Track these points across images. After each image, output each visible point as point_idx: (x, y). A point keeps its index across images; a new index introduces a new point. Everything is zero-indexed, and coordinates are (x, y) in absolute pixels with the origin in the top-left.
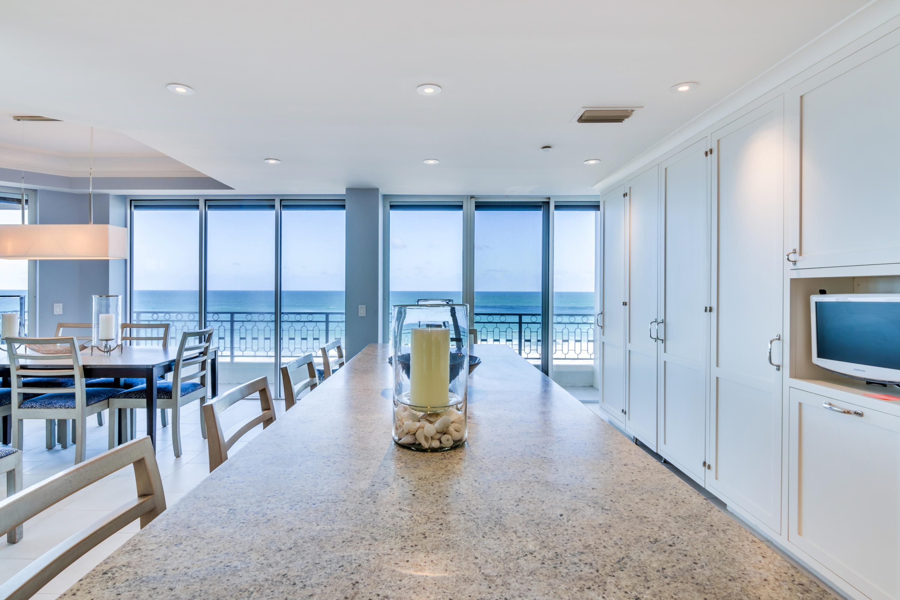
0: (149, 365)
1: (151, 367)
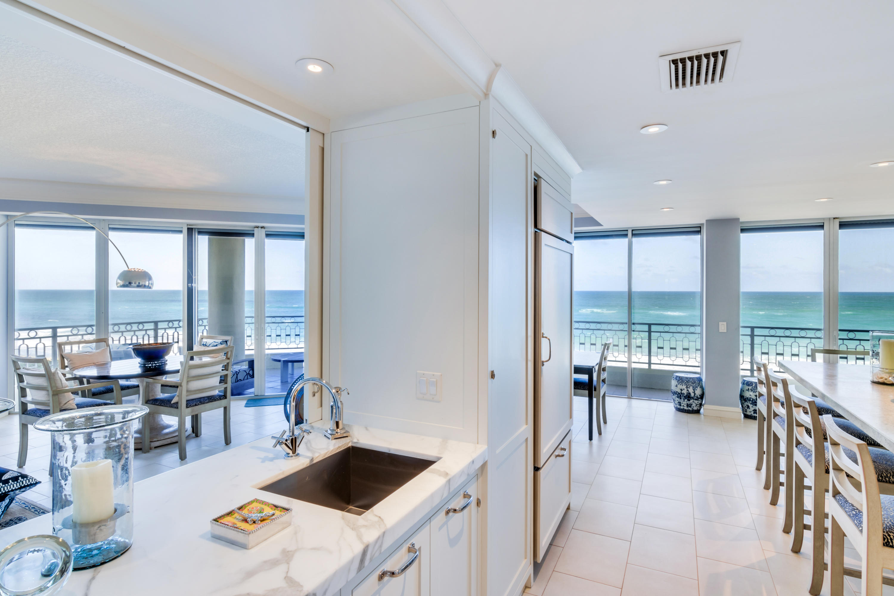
0: (591, 366)
1: (591, 368)
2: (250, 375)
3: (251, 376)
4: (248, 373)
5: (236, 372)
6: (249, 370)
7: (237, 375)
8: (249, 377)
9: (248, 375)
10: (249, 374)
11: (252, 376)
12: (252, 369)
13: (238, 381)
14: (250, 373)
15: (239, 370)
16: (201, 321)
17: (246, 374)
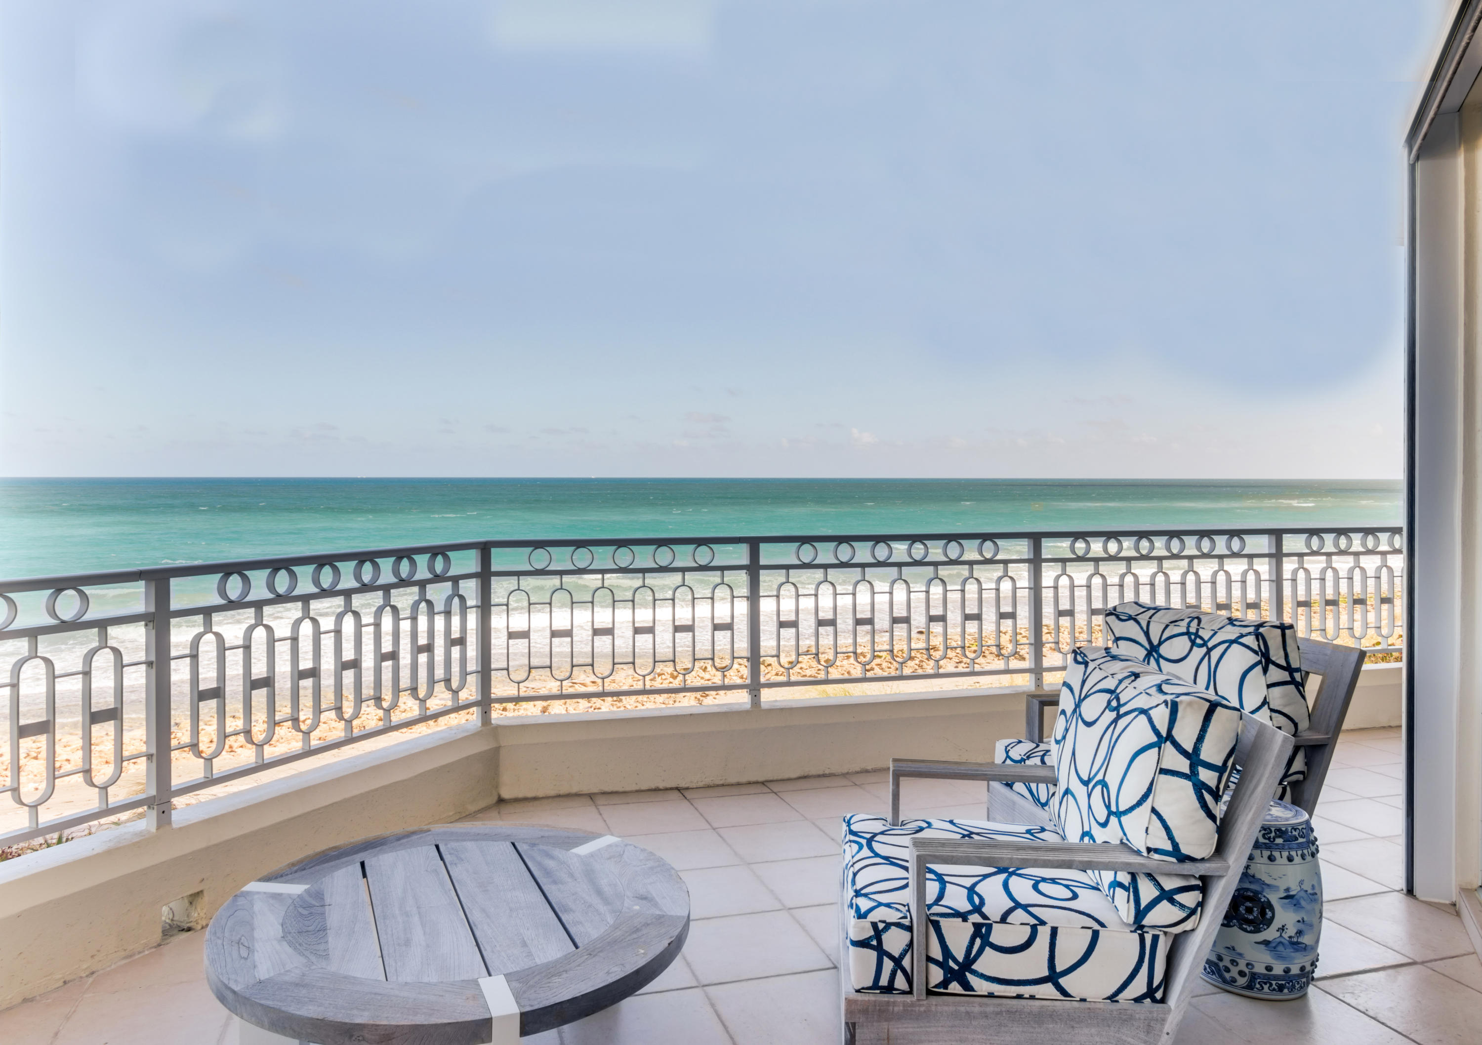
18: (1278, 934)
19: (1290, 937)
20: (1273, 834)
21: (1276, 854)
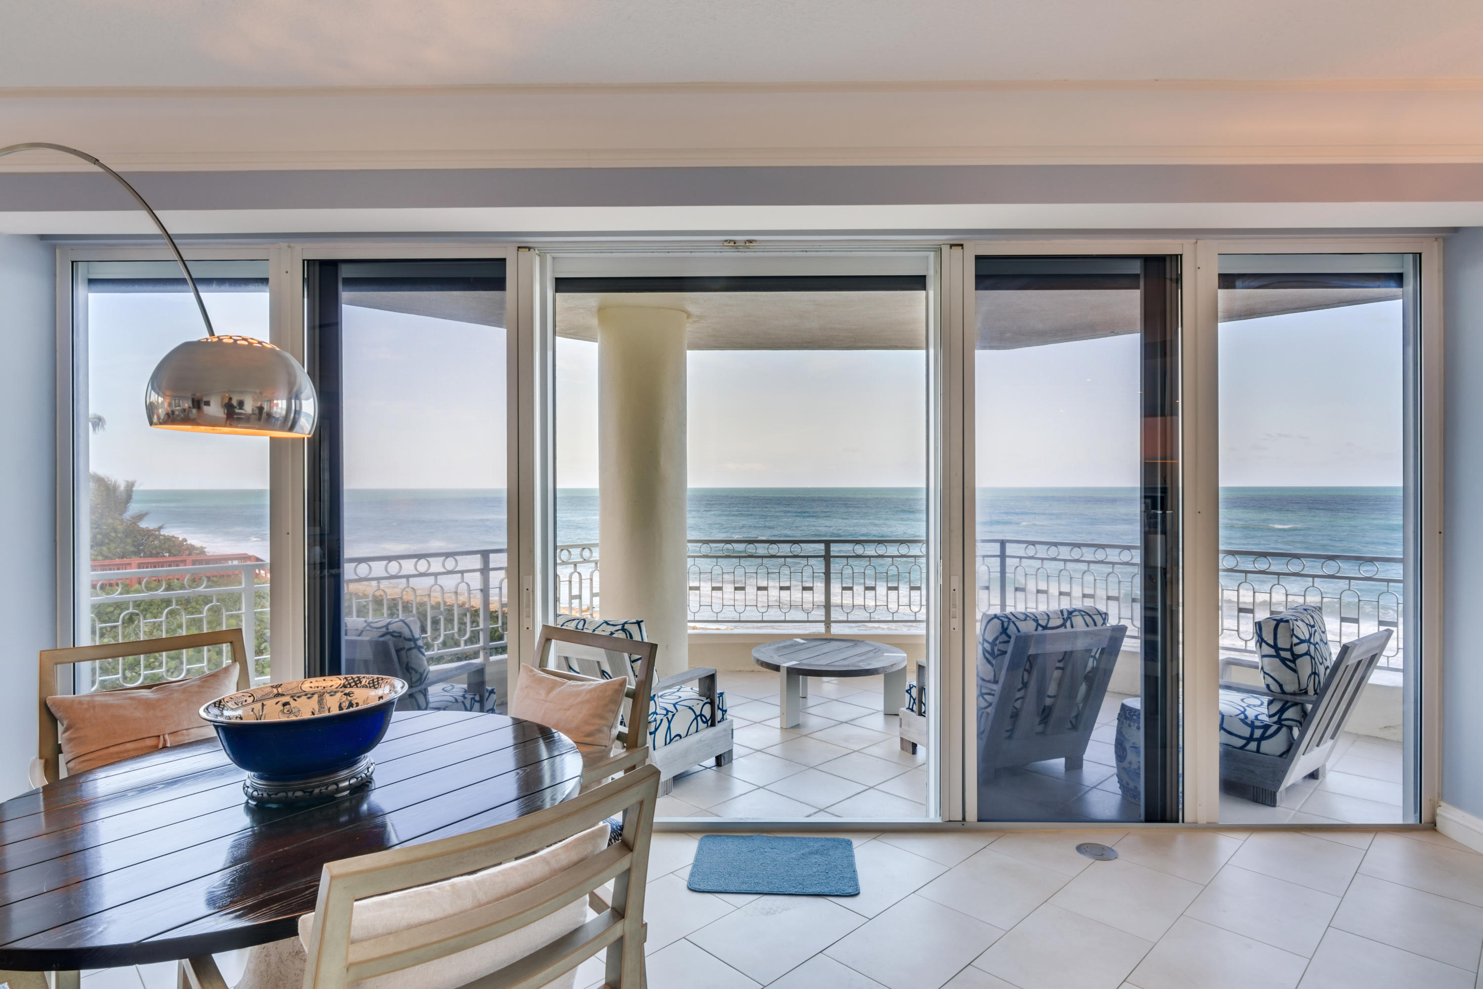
2: (704, 720)
3: (706, 722)
4: (698, 713)
5: (668, 711)
6: (702, 703)
7: (669, 722)
8: (701, 725)
9: (699, 718)
10: (701, 715)
11: (709, 723)
12: (708, 700)
13: (671, 740)
14: (702, 713)
15: (674, 705)
16: (565, 552)
17: (694, 716)
18: (1129, 765)
19: (1135, 769)
20: (1132, 714)
21: (1132, 724)
